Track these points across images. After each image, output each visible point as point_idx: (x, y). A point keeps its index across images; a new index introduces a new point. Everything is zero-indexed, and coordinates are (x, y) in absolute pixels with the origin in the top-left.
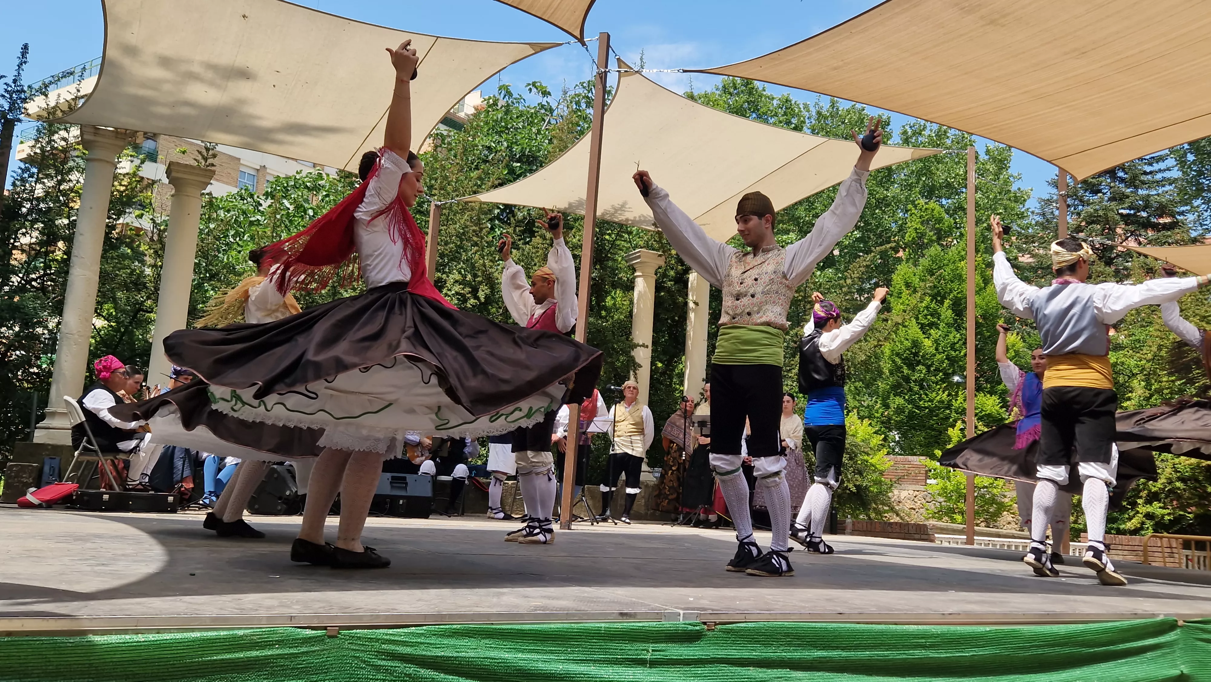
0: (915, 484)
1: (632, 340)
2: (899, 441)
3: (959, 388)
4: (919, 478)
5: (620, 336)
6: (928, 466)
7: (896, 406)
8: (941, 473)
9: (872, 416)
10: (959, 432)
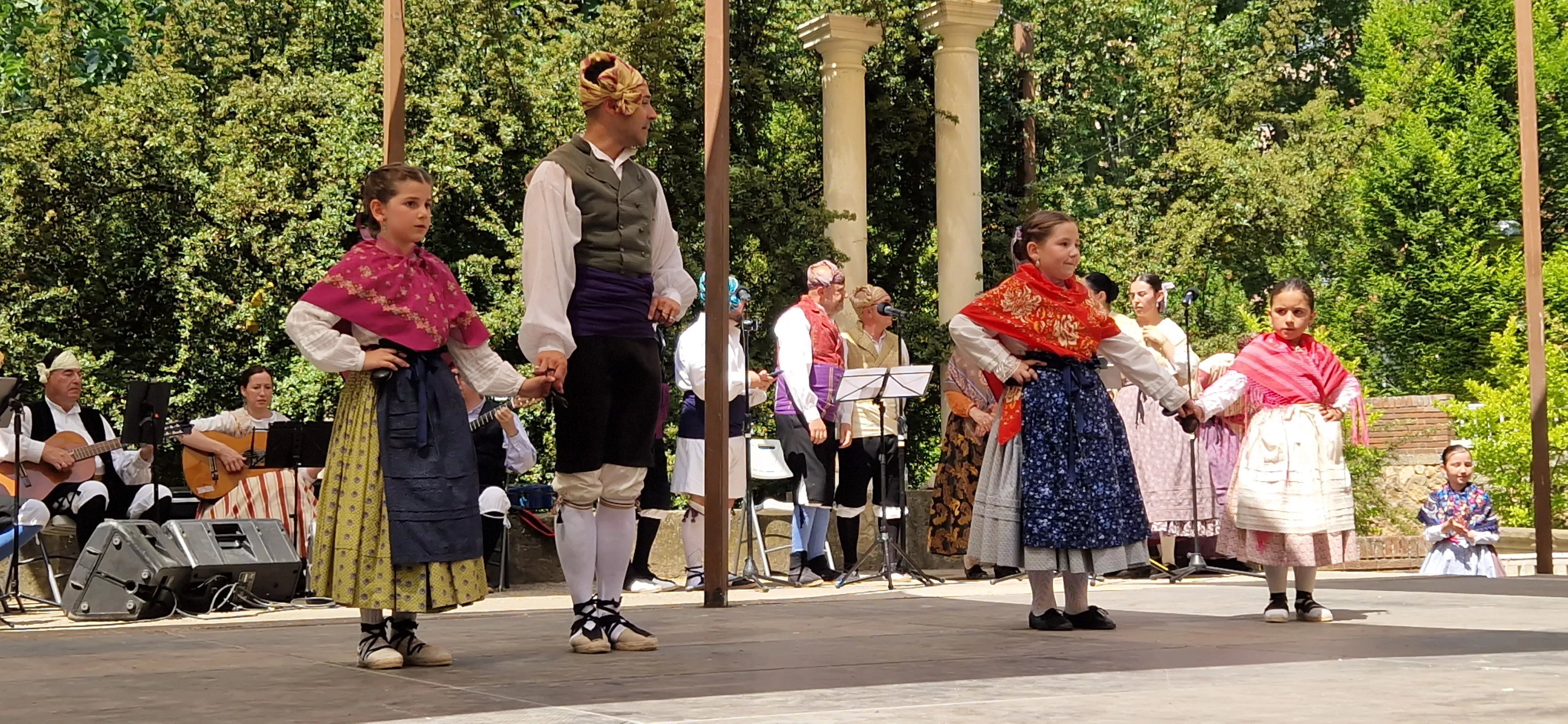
0: (1427, 452)
1: (823, 205)
2: (1391, 365)
3: (1510, 248)
4: (1435, 438)
5: (800, 200)
6: (1453, 414)
7: (1382, 294)
8: (1479, 424)
9: (1334, 319)
10: (1514, 338)
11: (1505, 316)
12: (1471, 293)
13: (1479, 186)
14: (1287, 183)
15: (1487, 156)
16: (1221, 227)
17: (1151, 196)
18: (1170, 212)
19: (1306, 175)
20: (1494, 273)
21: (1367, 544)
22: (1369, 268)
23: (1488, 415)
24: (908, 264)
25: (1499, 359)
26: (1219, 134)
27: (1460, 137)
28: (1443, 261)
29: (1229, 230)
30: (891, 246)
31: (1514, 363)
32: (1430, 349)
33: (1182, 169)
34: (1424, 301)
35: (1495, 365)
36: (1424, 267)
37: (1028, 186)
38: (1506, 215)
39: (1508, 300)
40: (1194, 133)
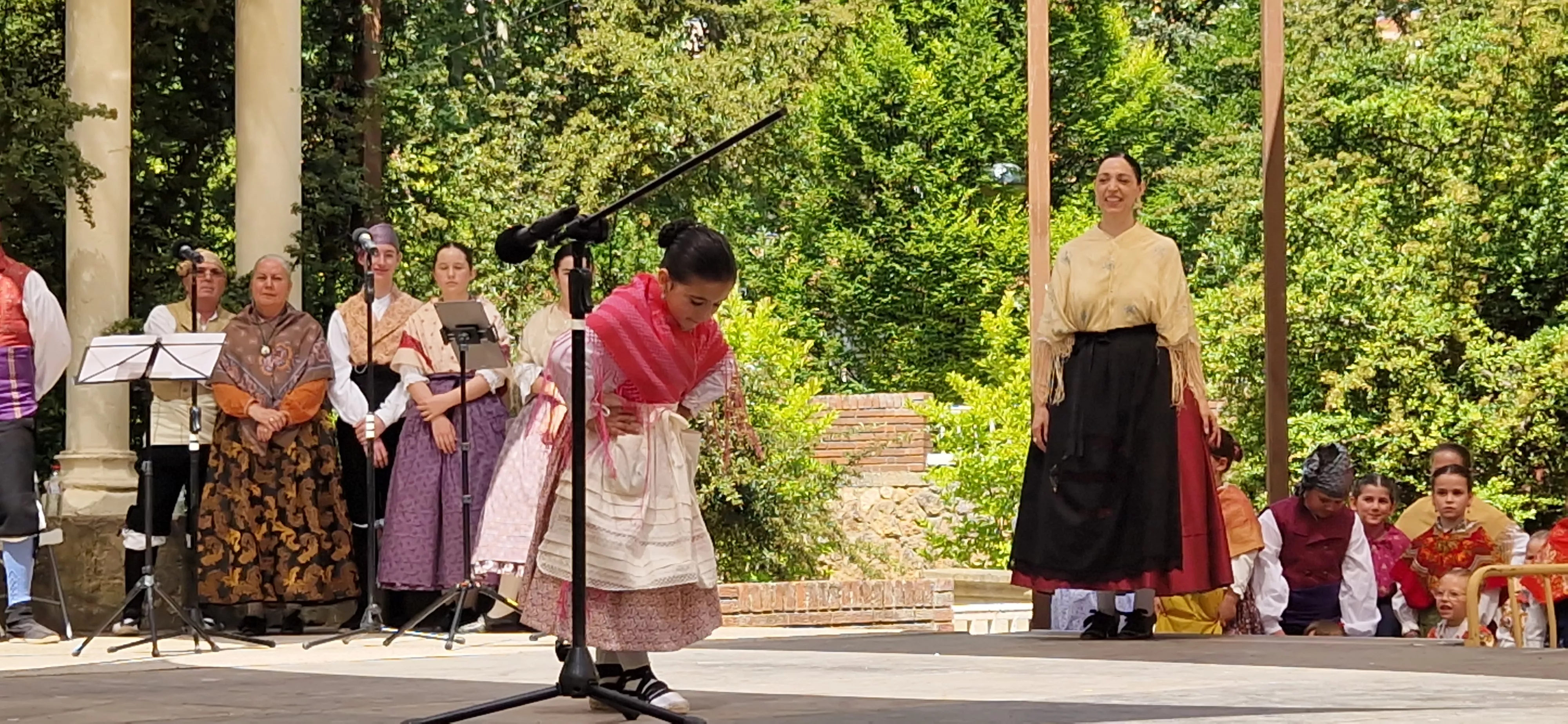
0: (897, 469)
1: (65, 95)
2: (853, 353)
3: (1009, 200)
4: (907, 451)
5: (30, 86)
6: (932, 419)
7: (843, 256)
8: (964, 434)
9: (781, 287)
10: (1011, 319)
11: (1000, 291)
12: (957, 258)
13: (971, 116)
14: (724, 98)
15: (981, 76)
16: (636, 154)
17: (541, 106)
18: (567, 131)
19: (750, 88)
20: (988, 232)
21: (818, 590)
22: (828, 220)
23: (974, 420)
24: (192, 188)
25: (990, 347)
26: (635, 25)
27: (948, 50)
28: (922, 214)
29: (650, 158)
30: (165, 160)
31: (1010, 353)
32: (903, 332)
33: (585, 70)
34: (898, 267)
35: (985, 355)
36: (898, 221)
37: (368, 82)
38: (1004, 155)
39: (1004, 270)
40: (602, 22)
